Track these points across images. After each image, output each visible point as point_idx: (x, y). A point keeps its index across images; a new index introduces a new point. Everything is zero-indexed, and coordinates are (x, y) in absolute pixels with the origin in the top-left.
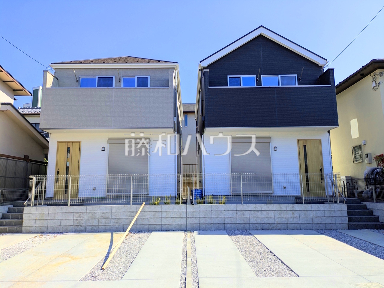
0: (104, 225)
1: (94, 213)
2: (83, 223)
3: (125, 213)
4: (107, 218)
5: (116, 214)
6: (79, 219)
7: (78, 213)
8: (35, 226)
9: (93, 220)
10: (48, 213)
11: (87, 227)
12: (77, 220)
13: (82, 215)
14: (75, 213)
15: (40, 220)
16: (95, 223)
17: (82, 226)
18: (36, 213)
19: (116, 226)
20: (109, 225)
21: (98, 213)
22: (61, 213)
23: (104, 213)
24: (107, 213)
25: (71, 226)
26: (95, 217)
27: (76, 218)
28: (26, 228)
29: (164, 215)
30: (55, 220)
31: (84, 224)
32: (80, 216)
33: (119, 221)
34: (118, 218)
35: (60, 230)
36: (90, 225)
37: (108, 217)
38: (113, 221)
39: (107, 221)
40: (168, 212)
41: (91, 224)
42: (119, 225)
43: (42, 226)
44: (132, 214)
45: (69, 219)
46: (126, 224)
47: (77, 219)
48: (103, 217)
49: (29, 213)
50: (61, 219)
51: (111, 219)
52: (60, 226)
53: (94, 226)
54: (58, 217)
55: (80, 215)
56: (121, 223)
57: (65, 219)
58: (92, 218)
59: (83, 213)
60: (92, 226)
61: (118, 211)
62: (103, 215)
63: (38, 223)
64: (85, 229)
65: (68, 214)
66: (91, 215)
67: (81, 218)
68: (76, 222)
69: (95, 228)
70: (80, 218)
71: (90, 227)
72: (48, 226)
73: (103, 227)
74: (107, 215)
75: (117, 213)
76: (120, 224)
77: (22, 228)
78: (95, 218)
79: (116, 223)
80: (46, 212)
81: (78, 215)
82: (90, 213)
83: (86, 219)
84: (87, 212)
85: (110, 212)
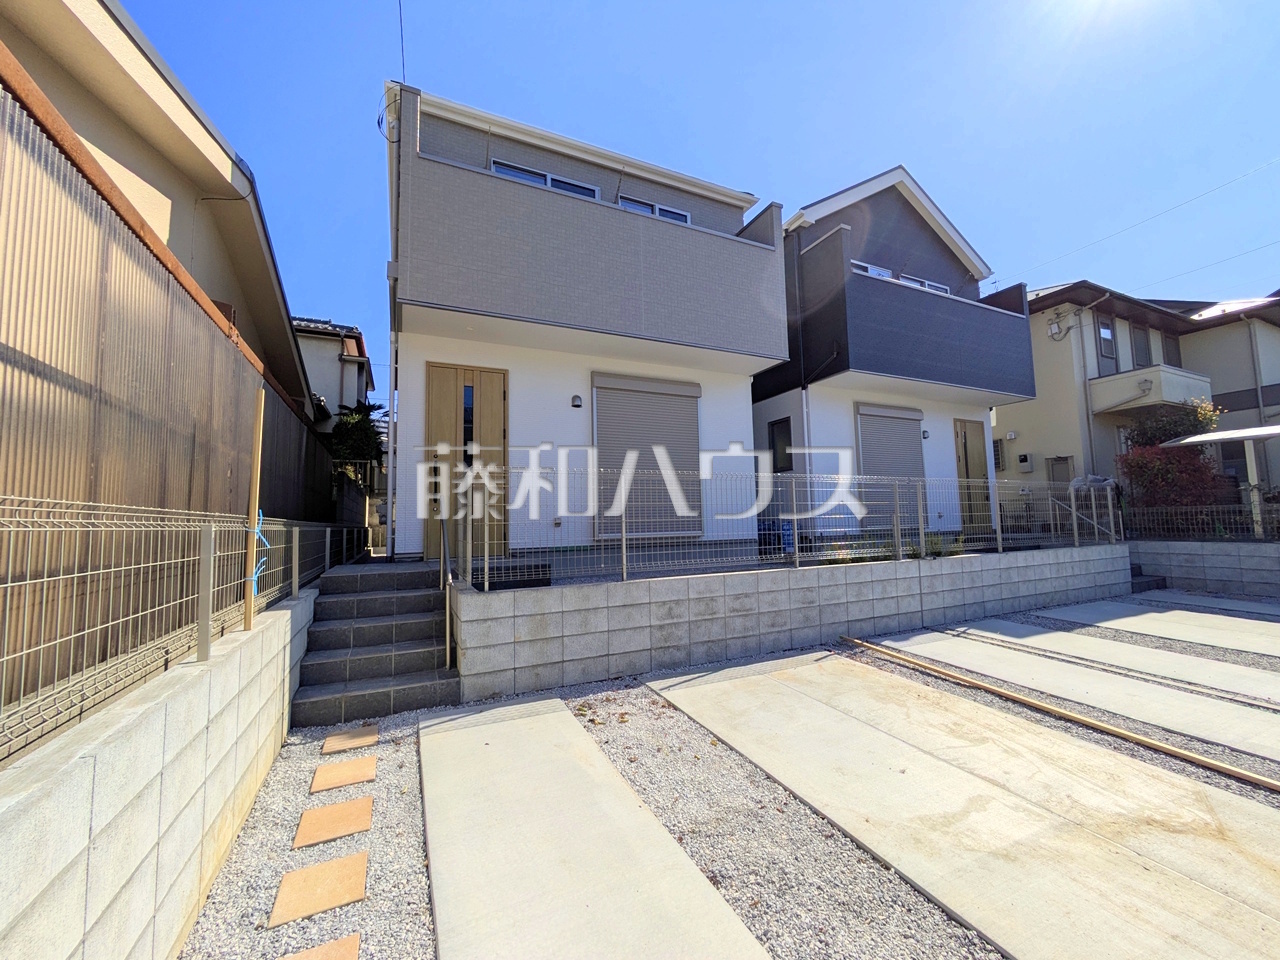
0: (740, 635)
1: (712, 599)
2: (681, 636)
3: (791, 593)
4: (746, 614)
5: (769, 598)
6: (668, 624)
7: (664, 603)
8: (515, 669)
9: (709, 624)
10: (563, 612)
11: (693, 648)
12: (661, 627)
13: (677, 611)
14: (653, 607)
15: (530, 641)
16: (715, 631)
17: (677, 648)
18: (514, 617)
19: (772, 637)
20: (754, 635)
22: (608, 607)
23: (737, 597)
24: (747, 596)
25: (646, 653)
26: (715, 613)
27: (658, 623)
28: (474, 680)
29: (878, 592)
30: (589, 638)
31: (685, 641)
32: (670, 614)
33: (779, 620)
34: (776, 609)
35: (608, 672)
36: (701, 642)
37: (751, 609)
38: (765, 620)
39: (749, 624)
41: (706, 639)
42: (778, 632)
43: (540, 665)
44: (809, 594)
45: (634, 628)
46: (797, 626)
47: (662, 623)
48: (737, 611)
49: (485, 620)
50: (608, 631)
51: (759, 613)
52: (608, 655)
53: (713, 641)
54: (600, 622)
55: (670, 609)
56: (785, 624)
57: (624, 630)
58: (707, 617)
59: (677, 602)
60: (710, 644)
61: (774, 588)
62: (737, 605)
63: (526, 656)
64: (689, 654)
65: (630, 610)
66: (702, 607)
67: (675, 620)
68: (658, 634)
69: (716, 649)
70: (667, 622)
71: (702, 649)
72: (563, 661)
73: (739, 642)
74: (748, 603)
75: (773, 595)
76: (784, 628)
77: (458, 683)
78: (715, 616)
79: (773, 626)
80: (553, 611)
81: (664, 610)
82: (699, 600)
83: (689, 622)
84: (691, 596)
85: (753, 594)
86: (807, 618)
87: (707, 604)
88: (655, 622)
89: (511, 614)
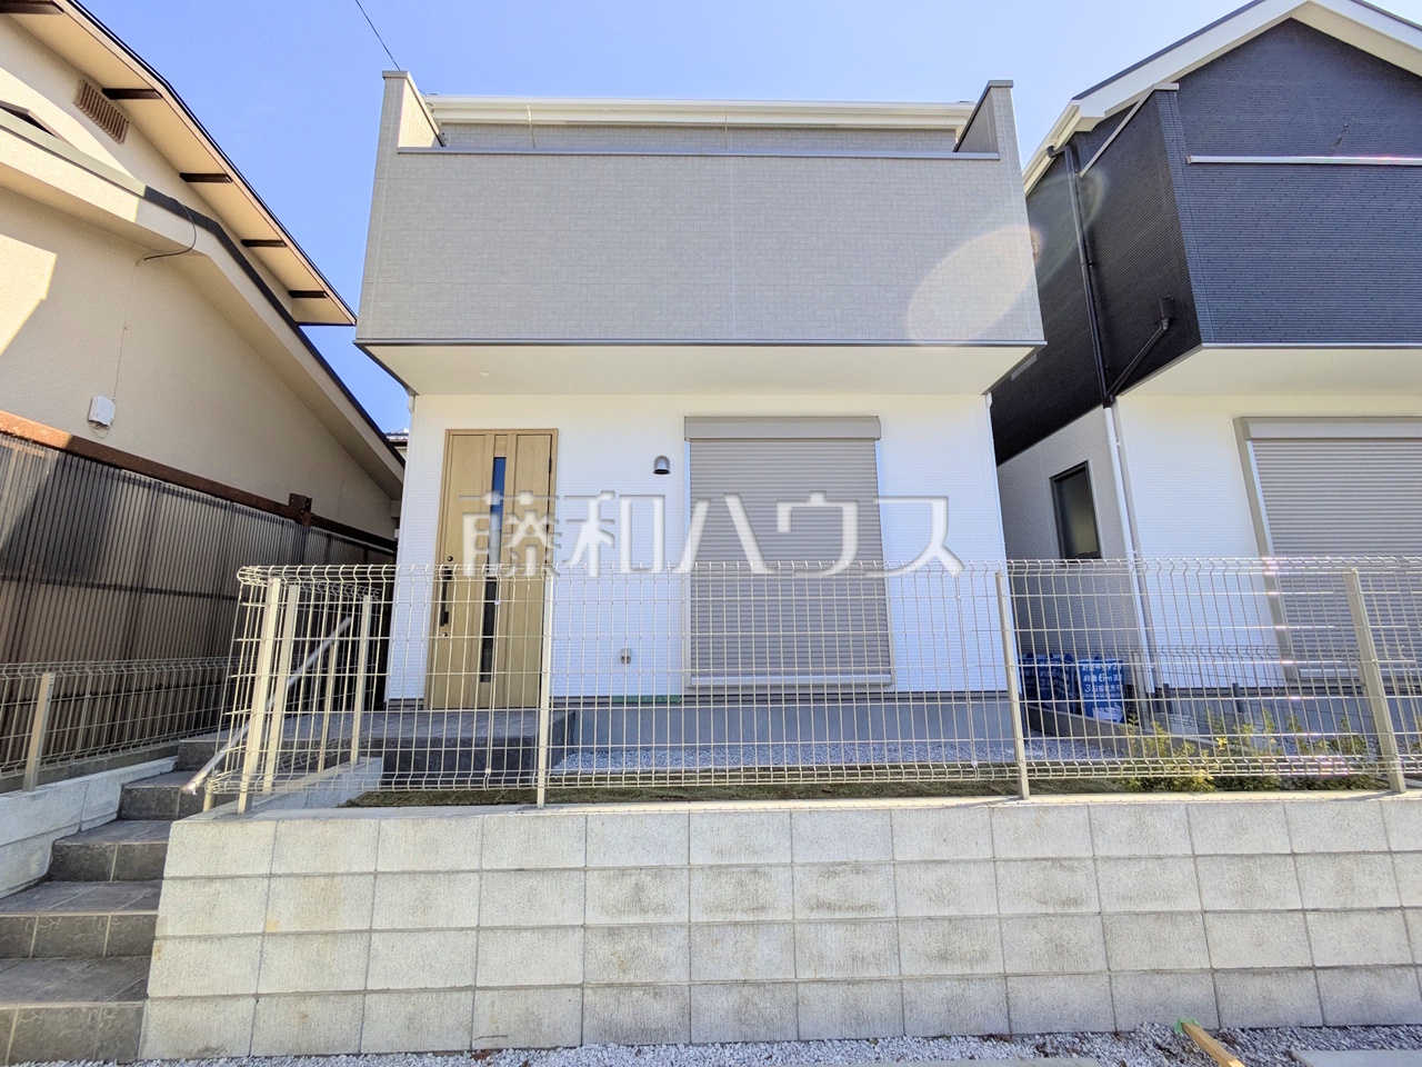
0: (840, 975)
1: (756, 871)
2: (666, 960)
3: (1001, 871)
4: (858, 918)
5: (930, 878)
6: (632, 927)
7: (623, 872)
8: (257, 997)
9: (746, 936)
10: (376, 874)
11: (701, 998)
12: (613, 932)
13: (655, 893)
14: (593, 878)
15: (298, 934)
16: (765, 958)
17: (655, 990)
18: (271, 876)
19: (941, 992)
20: (881, 980)
21: (784, 874)
22: (479, 871)
23: (830, 870)
24: (858, 868)
25: (568, 994)
26: (763, 908)
27: (605, 920)
28: (171, 1010)
29: (1321, 888)
30: (431, 941)
31: (677, 975)
32: (637, 900)
33: (965, 944)
34: (948, 912)
35: (471, 1031)
36: (723, 983)
37: (872, 907)
38: (916, 939)
39: (866, 946)
40: (1347, 863)
41: (736, 974)
42: (962, 978)
43: (312, 994)
44: (1061, 878)
45: (544, 929)
46: (1026, 967)
47: (615, 921)
48: (829, 907)
49: (211, 879)
50: (478, 929)
51: (898, 920)
52: (473, 989)
53: (756, 984)
54: (459, 905)
55: (639, 888)
56: (985, 957)
57: (518, 929)
58: (739, 917)
59: (658, 871)
60: (746, 991)
61: (945, 853)
62: (829, 890)
63: (286, 970)
64: (688, 1013)
65: (533, 881)
66: (726, 889)
67: (651, 918)
68: (603, 949)
69: (766, 1005)
70: (636, 919)
71: (726, 1002)
72: (365, 992)
73: (837, 995)
74: (864, 889)
75: (941, 871)
76: (979, 970)
77: (139, 1012)
78: (762, 917)
79: (944, 957)
80: (355, 869)
81: (621, 890)
82: (717, 870)
83: (690, 926)
84: (697, 860)
85: (878, 865)
86: (1058, 949)
87: (741, 884)
88: (596, 918)
89: (265, 870)
